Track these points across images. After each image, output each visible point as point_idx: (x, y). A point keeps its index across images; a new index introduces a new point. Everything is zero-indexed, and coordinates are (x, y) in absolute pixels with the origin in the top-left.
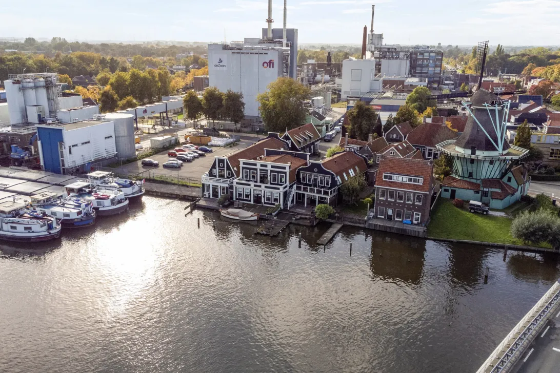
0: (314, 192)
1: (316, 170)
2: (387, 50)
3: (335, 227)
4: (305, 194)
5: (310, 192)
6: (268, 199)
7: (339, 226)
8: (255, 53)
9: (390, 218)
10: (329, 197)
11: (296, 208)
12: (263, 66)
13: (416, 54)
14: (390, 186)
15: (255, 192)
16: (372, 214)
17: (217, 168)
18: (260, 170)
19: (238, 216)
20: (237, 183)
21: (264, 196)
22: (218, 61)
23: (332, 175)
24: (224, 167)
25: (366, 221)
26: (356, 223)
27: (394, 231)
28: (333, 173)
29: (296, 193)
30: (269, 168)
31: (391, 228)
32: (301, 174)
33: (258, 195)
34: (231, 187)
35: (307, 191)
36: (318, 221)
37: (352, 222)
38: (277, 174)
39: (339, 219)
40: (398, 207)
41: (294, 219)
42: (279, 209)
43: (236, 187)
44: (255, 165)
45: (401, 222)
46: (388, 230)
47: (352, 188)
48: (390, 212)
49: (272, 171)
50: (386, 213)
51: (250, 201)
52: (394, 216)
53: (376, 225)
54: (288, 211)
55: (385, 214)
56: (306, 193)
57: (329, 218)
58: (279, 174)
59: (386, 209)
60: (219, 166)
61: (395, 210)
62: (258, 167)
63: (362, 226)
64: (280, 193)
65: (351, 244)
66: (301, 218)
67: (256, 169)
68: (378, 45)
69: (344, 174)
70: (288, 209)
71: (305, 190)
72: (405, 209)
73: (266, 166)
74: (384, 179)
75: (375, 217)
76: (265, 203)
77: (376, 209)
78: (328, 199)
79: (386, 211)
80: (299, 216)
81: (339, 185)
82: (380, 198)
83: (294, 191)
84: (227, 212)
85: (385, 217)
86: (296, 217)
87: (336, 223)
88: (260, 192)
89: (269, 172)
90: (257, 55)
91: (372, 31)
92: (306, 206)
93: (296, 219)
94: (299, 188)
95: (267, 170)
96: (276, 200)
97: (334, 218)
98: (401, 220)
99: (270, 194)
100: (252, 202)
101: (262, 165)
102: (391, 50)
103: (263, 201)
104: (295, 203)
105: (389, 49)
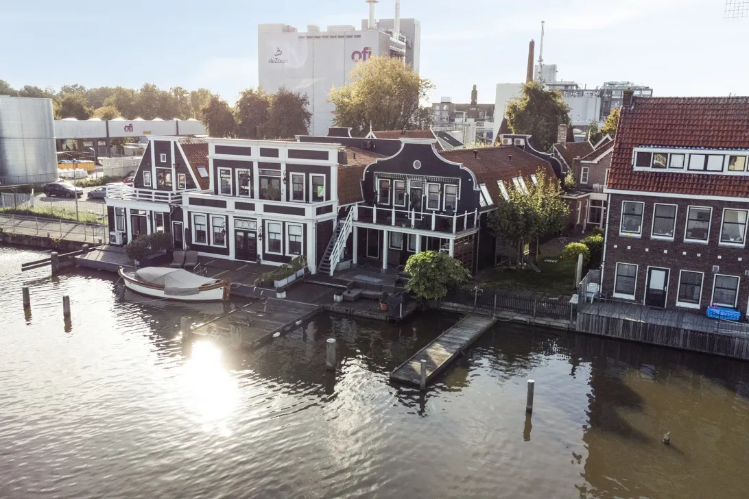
0: (409, 226)
1: (417, 164)
2: (563, 88)
3: (469, 327)
4: (382, 232)
5: (398, 224)
6: (275, 245)
7: (482, 324)
8: (339, 37)
9: (656, 300)
10: (451, 238)
11: (355, 274)
12: (353, 58)
13: (610, 92)
14: (659, 189)
15: (240, 224)
16: (593, 288)
17: (154, 168)
18: (261, 165)
19: (161, 287)
20: (193, 201)
21: (263, 236)
22: (275, 52)
23: (465, 175)
24: (168, 164)
25: (576, 309)
26: (541, 314)
27: (679, 343)
28: (466, 169)
29: (360, 229)
30: (283, 159)
31: (672, 332)
32: (377, 182)
33: (246, 233)
34: (177, 213)
35: (389, 224)
36: (412, 306)
37: (529, 313)
38: (304, 174)
39: (484, 303)
40: (691, 261)
41: (337, 298)
42: (301, 272)
43: (189, 213)
44: (247, 151)
45: (702, 313)
46: (658, 340)
47: (525, 215)
48: (658, 280)
49: (290, 168)
50: (641, 281)
51: (226, 252)
52: (672, 293)
53: (612, 322)
54: (329, 279)
55: (640, 288)
56: (386, 229)
57: (450, 298)
58: (311, 175)
59: (643, 267)
60: (158, 163)
61: (675, 274)
62: (255, 157)
63: (562, 323)
64: (305, 226)
65: (531, 386)
66: (361, 298)
67: (249, 165)
68: (550, 80)
69: (501, 184)
70: (332, 274)
71: (384, 218)
72: (716, 268)
73: (274, 153)
74: (636, 169)
75: (605, 298)
76: (266, 257)
77: (609, 272)
78: (451, 244)
79: (642, 275)
80: (355, 293)
81: (484, 208)
82: (621, 234)
83: (351, 224)
84: (138, 277)
85: (639, 297)
86: (345, 293)
87: (473, 314)
88: (252, 226)
89: (283, 168)
90: (342, 40)
91: (541, 60)
92: (384, 267)
93: (345, 301)
94: (365, 216)
95: (278, 166)
96: (295, 247)
97: (468, 298)
98: (698, 307)
99: (279, 229)
100: (232, 256)
101: (264, 152)
102: (569, 88)
103: (260, 252)
104: (355, 261)
105: (566, 86)
